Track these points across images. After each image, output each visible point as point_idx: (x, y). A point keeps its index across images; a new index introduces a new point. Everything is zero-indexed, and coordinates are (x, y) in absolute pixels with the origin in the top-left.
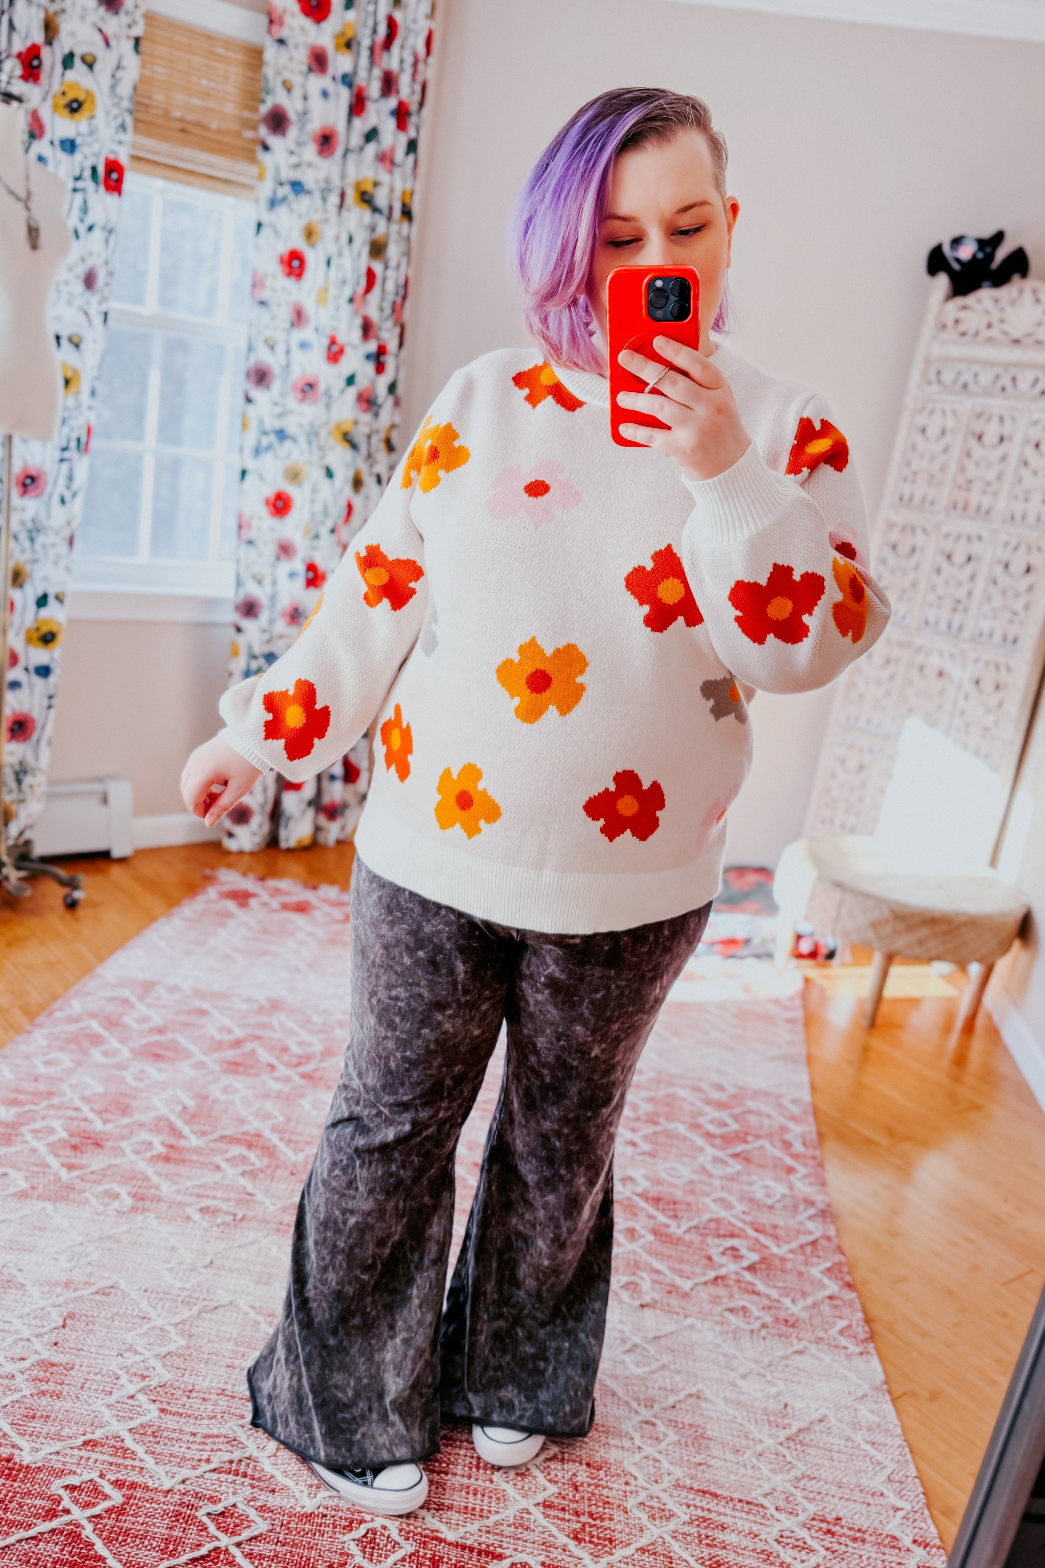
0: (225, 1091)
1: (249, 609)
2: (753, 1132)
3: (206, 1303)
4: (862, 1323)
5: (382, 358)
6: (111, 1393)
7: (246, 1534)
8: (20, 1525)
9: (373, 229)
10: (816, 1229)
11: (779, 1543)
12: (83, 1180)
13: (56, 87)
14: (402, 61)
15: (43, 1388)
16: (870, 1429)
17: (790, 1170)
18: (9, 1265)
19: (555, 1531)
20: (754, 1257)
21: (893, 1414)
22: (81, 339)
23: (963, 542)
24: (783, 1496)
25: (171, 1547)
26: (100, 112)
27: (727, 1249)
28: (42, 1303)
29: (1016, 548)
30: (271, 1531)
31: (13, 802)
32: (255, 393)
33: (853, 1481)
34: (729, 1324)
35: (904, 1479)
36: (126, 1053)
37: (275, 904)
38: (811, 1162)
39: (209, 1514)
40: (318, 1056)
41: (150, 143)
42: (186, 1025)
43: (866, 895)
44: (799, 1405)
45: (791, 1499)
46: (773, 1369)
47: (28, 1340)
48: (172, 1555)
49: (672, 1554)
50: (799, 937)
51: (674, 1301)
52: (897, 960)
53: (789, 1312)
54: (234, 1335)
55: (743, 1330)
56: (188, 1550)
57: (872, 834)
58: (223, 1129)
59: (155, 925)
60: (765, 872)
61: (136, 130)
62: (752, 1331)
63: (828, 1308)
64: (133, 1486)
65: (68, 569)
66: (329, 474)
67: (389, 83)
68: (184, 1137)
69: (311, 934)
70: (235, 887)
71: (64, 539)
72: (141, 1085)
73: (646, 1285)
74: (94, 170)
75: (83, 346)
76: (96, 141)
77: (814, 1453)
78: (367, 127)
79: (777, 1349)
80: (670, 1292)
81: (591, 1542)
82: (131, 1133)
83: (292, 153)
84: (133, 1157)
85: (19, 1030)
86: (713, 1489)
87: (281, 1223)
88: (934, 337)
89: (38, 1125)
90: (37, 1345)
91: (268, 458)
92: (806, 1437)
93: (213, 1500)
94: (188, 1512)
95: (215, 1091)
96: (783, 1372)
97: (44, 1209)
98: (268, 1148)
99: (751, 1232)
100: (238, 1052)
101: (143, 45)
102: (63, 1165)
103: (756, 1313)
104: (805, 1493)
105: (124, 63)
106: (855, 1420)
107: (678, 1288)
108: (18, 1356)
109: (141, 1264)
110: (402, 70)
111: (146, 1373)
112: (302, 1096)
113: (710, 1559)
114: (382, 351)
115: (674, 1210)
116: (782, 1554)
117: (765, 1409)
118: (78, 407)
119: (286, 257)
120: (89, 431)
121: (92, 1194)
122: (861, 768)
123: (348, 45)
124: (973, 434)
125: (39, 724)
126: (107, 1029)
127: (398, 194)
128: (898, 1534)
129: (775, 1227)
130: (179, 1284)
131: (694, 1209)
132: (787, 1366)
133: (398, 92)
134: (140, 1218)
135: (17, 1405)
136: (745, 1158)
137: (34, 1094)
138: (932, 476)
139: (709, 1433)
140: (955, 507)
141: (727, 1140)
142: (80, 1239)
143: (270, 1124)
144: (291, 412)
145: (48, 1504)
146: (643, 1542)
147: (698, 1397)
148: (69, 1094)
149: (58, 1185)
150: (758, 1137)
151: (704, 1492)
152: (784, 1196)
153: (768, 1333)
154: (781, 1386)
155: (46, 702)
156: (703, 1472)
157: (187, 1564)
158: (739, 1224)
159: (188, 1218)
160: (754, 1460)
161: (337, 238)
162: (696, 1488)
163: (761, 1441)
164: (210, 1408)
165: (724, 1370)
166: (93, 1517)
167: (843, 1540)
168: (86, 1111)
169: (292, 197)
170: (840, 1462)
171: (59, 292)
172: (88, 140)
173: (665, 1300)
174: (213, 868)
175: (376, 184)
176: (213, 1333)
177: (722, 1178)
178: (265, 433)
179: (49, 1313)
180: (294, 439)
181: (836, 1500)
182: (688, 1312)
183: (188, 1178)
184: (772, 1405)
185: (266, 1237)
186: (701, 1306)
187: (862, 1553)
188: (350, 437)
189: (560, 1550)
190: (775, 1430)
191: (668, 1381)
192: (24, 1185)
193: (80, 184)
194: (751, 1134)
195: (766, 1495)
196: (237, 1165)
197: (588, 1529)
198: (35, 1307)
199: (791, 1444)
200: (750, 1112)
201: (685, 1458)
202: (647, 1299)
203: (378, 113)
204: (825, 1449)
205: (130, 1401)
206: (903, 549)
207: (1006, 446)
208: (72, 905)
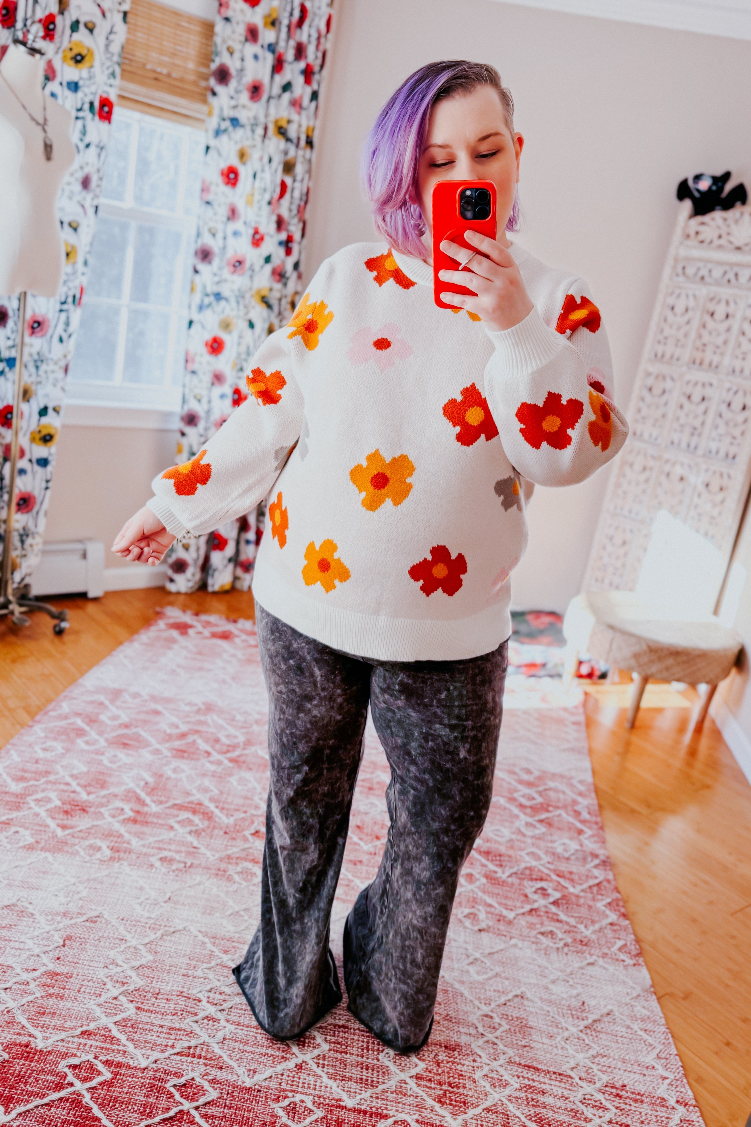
0: (175, 771)
1: (191, 420)
2: (553, 804)
3: (166, 928)
4: (634, 943)
5: (290, 245)
6: (100, 995)
7: (202, 1100)
8: (37, 1095)
9: (286, 153)
10: (600, 874)
11: (583, 1103)
12: (73, 837)
13: (66, 44)
14: (309, 36)
15: (50, 992)
16: (643, 1020)
17: (580, 832)
18: (22, 899)
19: (425, 1097)
20: (557, 895)
21: (659, 1009)
22: (78, 225)
23: (699, 387)
24: (584, 1069)
25: (148, 1111)
26: (97, 63)
27: (538, 889)
28: (48, 928)
29: (736, 393)
30: (220, 1098)
31: (17, 556)
32: (201, 267)
33: (633, 1058)
34: (542, 944)
35: (668, 1056)
36: (102, 743)
37: (207, 633)
38: (595, 826)
39: (175, 1086)
40: (241, 745)
41: (132, 86)
42: (145, 722)
43: (631, 635)
44: (593, 1003)
45: (590, 1071)
46: (573, 976)
47: (38, 956)
48: (150, 1116)
49: (508, 1113)
50: (580, 663)
51: (502, 927)
52: (650, 680)
53: (583, 934)
54: (188, 952)
55: (552, 948)
56: (160, 1112)
57: (631, 590)
58: (174, 799)
59: (121, 648)
60: (556, 616)
61: (123, 77)
62: (558, 949)
63: (610, 932)
64: (119, 1065)
65: (63, 389)
66: (251, 325)
67: (300, 51)
68: (147, 805)
69: (234, 656)
70: (178, 620)
71: (61, 367)
72: (114, 766)
73: (482, 916)
74: (92, 104)
75: (80, 230)
76: (94, 83)
77: (605, 1038)
78: (284, 82)
79: (575, 962)
80: (499, 920)
81: (451, 1104)
82: (109, 801)
83: (232, 98)
84: (110, 819)
85: (23, 725)
86: (535, 1064)
87: (219, 870)
88: (681, 243)
89: (39, 796)
90: (45, 959)
91: (208, 313)
92: (599, 1026)
93: (177, 1075)
94: (160, 1084)
95: (168, 772)
96: (581, 979)
97: (46, 858)
98: (207, 814)
99: (554, 877)
100: (184, 742)
101: (129, 16)
102: (58, 825)
103: (560, 935)
104: (599, 1067)
105: (115, 30)
106: (633, 1014)
107: (505, 917)
108: (31, 968)
109: (118, 899)
110: (309, 42)
111: (125, 981)
112: (231, 775)
113: (536, 1116)
114: (290, 239)
115: (500, 860)
116: (585, 1112)
117: (569, 1006)
118: (75, 273)
119: (225, 171)
120: (82, 289)
121: (81, 847)
122: (624, 543)
123: (273, 23)
124: (708, 312)
125: (38, 500)
126: (88, 724)
127: (304, 129)
128: (666, 1096)
129: (571, 873)
130: (147, 915)
131: (514, 860)
132: (583, 974)
133: (306, 57)
134: (117, 865)
135: (32, 1004)
136: (548, 823)
137: (36, 773)
138: (678, 341)
139: (530, 1023)
140: (694, 363)
141: (535, 809)
142: (73, 880)
143: (208, 795)
144: (226, 281)
145: (56, 1079)
146: (488, 1104)
147: (522, 997)
148: (62, 773)
149: (56, 840)
150: (557, 808)
151: (529, 1067)
152: (577, 851)
153: (569, 950)
154: (580, 989)
155: (44, 485)
156: (528, 1052)
157: (160, 1123)
158: (546, 871)
159: (152, 866)
160: (563, 1043)
161: (261, 159)
162: (523, 1064)
163: (567, 1029)
164: (173, 1006)
165: (539, 977)
166: (90, 1088)
167: (627, 1101)
168: (74, 784)
169: (231, 129)
170: (623, 1044)
171: (63, 190)
172: (88, 83)
173: (496, 926)
174: (162, 606)
175: (289, 122)
176: (173, 950)
177: (532, 837)
178: (207, 295)
179: (53, 936)
180: (227, 300)
181: (621, 1072)
182: (512, 935)
183: (150, 835)
184: (574, 1003)
185: (208, 879)
186: (521, 930)
187: (641, 1110)
188: (266, 300)
189: (428, 1110)
190: (576, 1021)
191: (500, 985)
192: (30, 840)
193: (81, 114)
194: (551, 806)
195: (572, 1069)
196: (186, 827)
197: (448, 1095)
198: (43, 931)
199: (588, 1031)
200: (550, 789)
201: (515, 1042)
202: (483, 925)
203: (292, 72)
204: (612, 1035)
205: (114, 1002)
206: (657, 391)
207: (730, 320)
208: (59, 632)
